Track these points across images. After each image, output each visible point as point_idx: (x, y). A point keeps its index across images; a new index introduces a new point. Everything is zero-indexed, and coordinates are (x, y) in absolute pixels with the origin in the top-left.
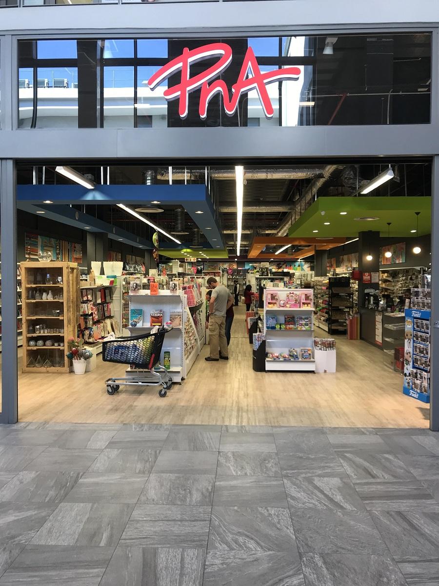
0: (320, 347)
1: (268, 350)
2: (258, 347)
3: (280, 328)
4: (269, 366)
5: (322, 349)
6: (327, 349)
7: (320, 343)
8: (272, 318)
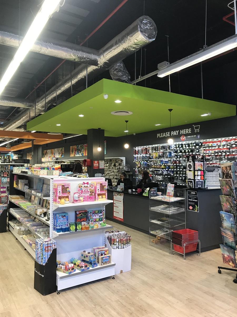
0: (117, 246)
1: (58, 259)
2: (47, 260)
3: (76, 229)
4: (61, 285)
5: (120, 246)
6: (125, 246)
7: (117, 240)
8: (63, 217)
